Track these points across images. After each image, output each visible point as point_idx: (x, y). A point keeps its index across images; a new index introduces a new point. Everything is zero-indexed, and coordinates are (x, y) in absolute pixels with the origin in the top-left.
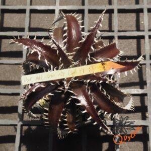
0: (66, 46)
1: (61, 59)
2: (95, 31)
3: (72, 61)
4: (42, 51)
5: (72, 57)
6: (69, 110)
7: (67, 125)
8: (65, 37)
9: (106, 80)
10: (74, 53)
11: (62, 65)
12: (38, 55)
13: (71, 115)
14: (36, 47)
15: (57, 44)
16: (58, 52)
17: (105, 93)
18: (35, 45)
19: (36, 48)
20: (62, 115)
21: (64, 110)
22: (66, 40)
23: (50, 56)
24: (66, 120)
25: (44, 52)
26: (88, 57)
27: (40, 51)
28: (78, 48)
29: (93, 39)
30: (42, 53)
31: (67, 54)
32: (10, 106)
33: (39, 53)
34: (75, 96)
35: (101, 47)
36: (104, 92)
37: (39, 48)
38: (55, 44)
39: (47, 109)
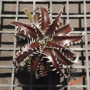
0: (40, 27)
1: (38, 35)
2: (58, 18)
3: (44, 35)
4: (26, 29)
5: (44, 33)
6: (42, 63)
7: (41, 72)
8: (40, 21)
10: (46, 31)
11: (39, 38)
12: (24, 32)
13: (43, 67)
14: (23, 27)
15: (36, 26)
16: (36, 31)
18: (22, 26)
20: (38, 67)
21: (39, 64)
22: (41, 23)
23: (31, 33)
24: (40, 69)
25: (28, 30)
26: (54, 33)
27: (25, 30)
28: (48, 28)
29: (57, 23)
30: (26, 31)
31: (41, 31)
32: (8, 56)
33: (25, 31)
34: (46, 56)
35: (61, 27)
36: (63, 53)
37: (25, 28)
39: (30, 63)
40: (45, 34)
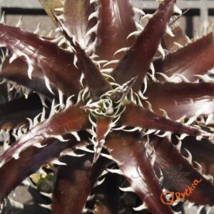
0: (94, 43)
1: (83, 76)
2: (169, 9)
3: (111, 80)
4: (35, 55)
5: (110, 70)
6: (102, 196)
9: (197, 133)
10: (116, 61)
11: (86, 90)
13: (105, 209)
14: (22, 46)
15: (74, 41)
16: (76, 59)
17: (190, 159)
18: (18, 42)
19: (21, 50)
20: (85, 210)
21: (89, 198)
22: (95, 29)
23: (56, 69)
25: (41, 57)
26: (151, 72)
27: (31, 56)
28: (125, 49)
29: (164, 28)
30: (36, 60)
31: (98, 63)
33: (30, 61)
34: (116, 167)
35: (180, 46)
36: (187, 156)
37: (30, 49)
38: (70, 39)
39: (50, 195)
40: (111, 74)
